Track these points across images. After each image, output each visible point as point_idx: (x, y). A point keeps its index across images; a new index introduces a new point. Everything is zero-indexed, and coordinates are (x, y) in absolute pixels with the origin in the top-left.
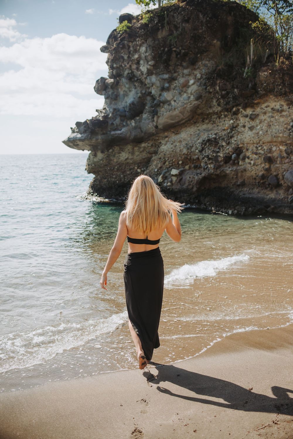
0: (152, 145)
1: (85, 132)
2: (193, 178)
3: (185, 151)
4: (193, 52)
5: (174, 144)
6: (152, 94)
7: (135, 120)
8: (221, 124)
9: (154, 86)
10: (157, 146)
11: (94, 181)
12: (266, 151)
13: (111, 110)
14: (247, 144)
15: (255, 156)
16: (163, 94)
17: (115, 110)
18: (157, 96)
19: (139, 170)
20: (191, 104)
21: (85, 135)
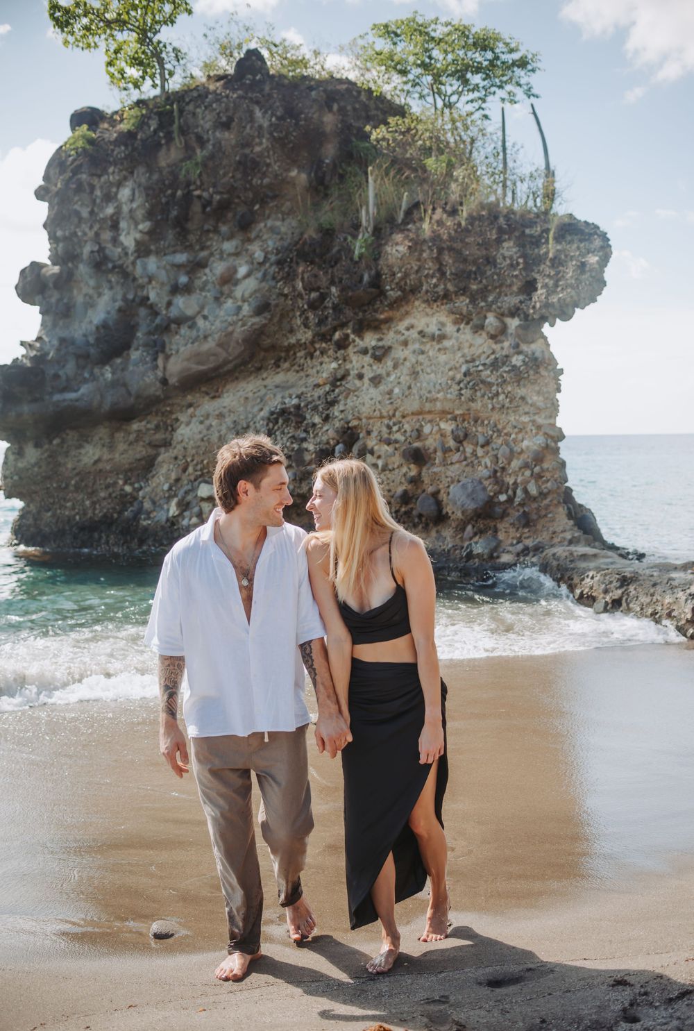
0: (157, 428)
4: (243, 198)
5: (207, 423)
6: (149, 302)
7: (111, 366)
8: (315, 370)
9: (154, 282)
10: (170, 428)
11: (22, 517)
12: (408, 434)
13: (55, 342)
14: (369, 418)
15: (386, 447)
16: (175, 301)
17: (62, 341)
18: (162, 306)
19: (128, 489)
20: (243, 325)
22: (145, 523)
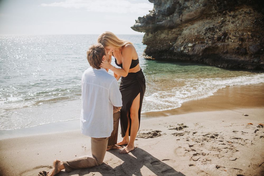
0: (178, 31)
1: (143, 22)
2: (200, 48)
3: (196, 34)
5: (191, 30)
6: (179, 3)
7: (170, 17)
8: (217, 20)
10: (181, 31)
11: (147, 49)
12: (240, 35)
13: (157, 11)
14: (230, 31)
15: (234, 37)
16: (185, 3)
17: (159, 11)
18: (182, 4)
19: (171, 44)
20: (200, 9)
21: (143, 24)
22: (175, 51)
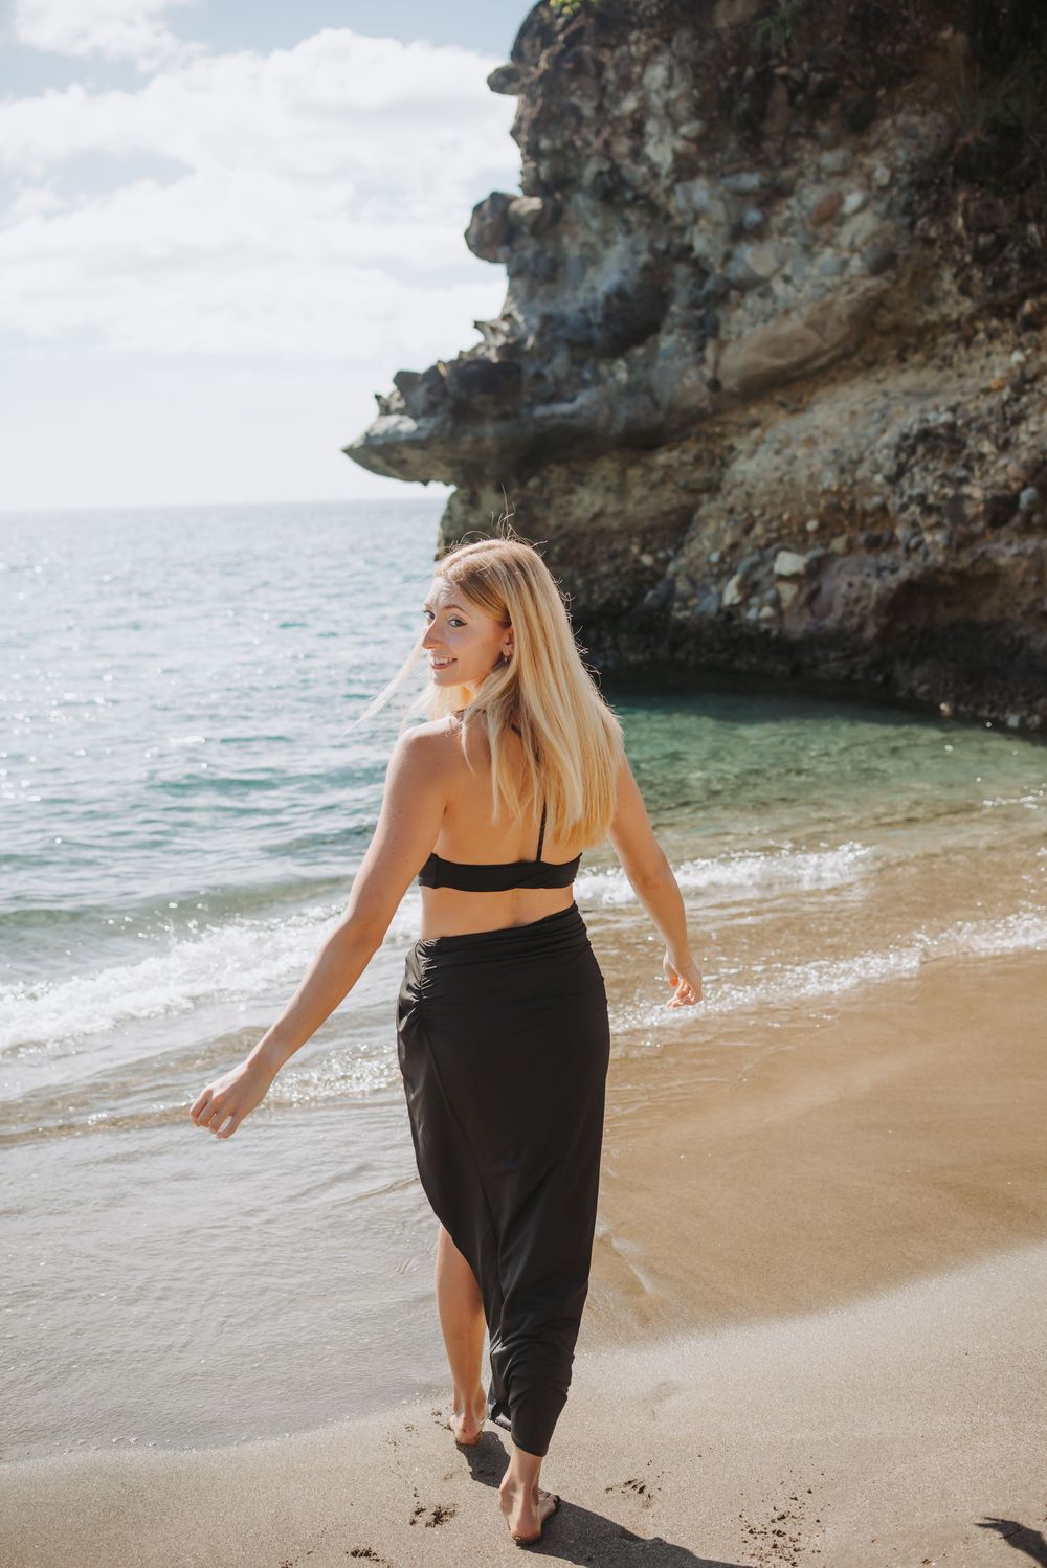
0: (698, 460)
1: (430, 409)
2: (865, 585)
3: (830, 479)
4: (859, 78)
5: (788, 452)
6: (693, 255)
7: (628, 361)
8: (976, 367)
9: (702, 223)
10: (718, 462)
13: (535, 322)
16: (738, 252)
17: (547, 319)
18: (715, 260)
19: (647, 560)
20: (851, 291)
21: (429, 424)
22: (681, 615)
